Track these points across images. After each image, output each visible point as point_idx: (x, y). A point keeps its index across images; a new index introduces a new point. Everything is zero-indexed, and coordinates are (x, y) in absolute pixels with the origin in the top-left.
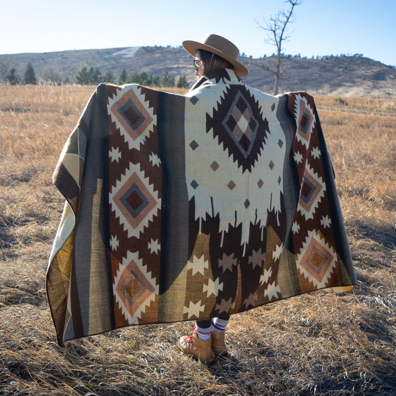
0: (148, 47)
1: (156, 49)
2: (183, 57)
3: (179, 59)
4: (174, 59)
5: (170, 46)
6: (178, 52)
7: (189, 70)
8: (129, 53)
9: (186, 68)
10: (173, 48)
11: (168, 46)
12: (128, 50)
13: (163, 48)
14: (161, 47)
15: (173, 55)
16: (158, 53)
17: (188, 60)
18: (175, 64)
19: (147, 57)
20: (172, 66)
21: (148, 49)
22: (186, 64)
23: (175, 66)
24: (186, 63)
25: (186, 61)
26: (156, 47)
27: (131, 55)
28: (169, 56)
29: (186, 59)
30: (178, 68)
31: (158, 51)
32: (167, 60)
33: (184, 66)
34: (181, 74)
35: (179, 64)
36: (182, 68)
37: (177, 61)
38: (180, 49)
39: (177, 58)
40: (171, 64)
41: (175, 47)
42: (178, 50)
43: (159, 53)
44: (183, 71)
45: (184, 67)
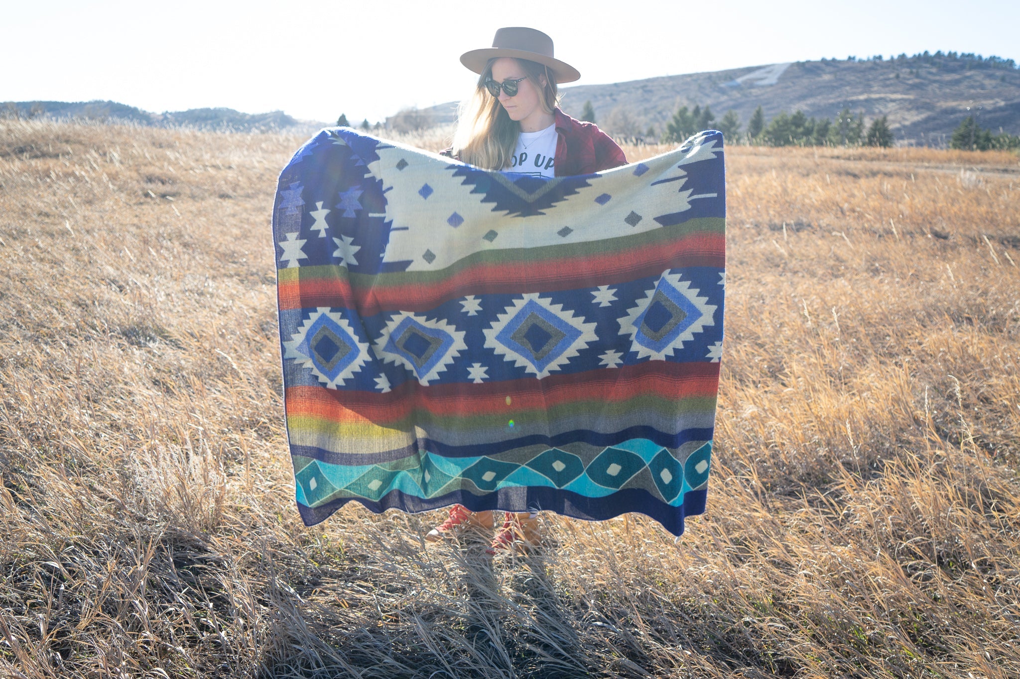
0: (808, 62)
1: (823, 66)
2: (881, 77)
3: (871, 83)
4: (860, 83)
5: (854, 58)
6: (872, 69)
7: (891, 105)
8: (770, 75)
9: (887, 101)
10: (861, 62)
11: (850, 58)
12: (768, 69)
13: (840, 62)
14: (834, 60)
15: (859, 75)
16: (825, 73)
17: (891, 85)
18: (861, 93)
19: (805, 81)
20: (854, 98)
21: (807, 65)
22: (886, 93)
23: (862, 97)
24: (887, 89)
25: (887, 86)
26: (824, 61)
27: (772, 79)
28: (851, 77)
29: (888, 82)
30: (866, 100)
31: (828, 69)
32: (846, 86)
33: (882, 95)
34: (873, 113)
35: (871, 92)
36: (877, 100)
37: (867, 88)
38: (875, 63)
39: (869, 80)
40: (854, 94)
41: (865, 58)
42: (870, 65)
43: (830, 73)
44: (879, 108)
45: (881, 99)
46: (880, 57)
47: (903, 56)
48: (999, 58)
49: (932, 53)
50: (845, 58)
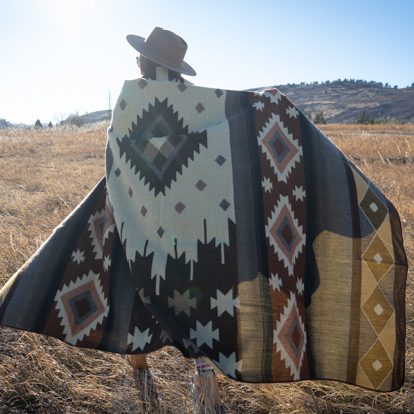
0: (281, 86)
1: (289, 87)
2: (318, 93)
3: (314, 96)
4: (308, 96)
5: (304, 83)
6: (313, 88)
7: (324, 106)
9: (322, 105)
10: (307, 85)
11: (302, 83)
13: (297, 85)
14: (294, 85)
15: (307, 92)
16: (290, 92)
17: (323, 96)
18: (309, 101)
20: (306, 104)
21: (281, 88)
22: (321, 101)
23: (309, 103)
24: (321, 99)
25: (322, 97)
26: (289, 85)
28: (303, 93)
29: (322, 95)
30: (312, 105)
31: (291, 89)
32: (301, 97)
33: (319, 102)
34: (316, 111)
35: (314, 100)
36: (316, 104)
37: (312, 98)
38: (314, 85)
39: (312, 94)
40: (305, 101)
41: (309, 83)
42: (312, 87)
43: (292, 91)
44: (317, 108)
45: (319, 103)
46: (317, 83)
47: (328, 82)
48: (375, 82)
49: (342, 80)
50: (299, 83)
